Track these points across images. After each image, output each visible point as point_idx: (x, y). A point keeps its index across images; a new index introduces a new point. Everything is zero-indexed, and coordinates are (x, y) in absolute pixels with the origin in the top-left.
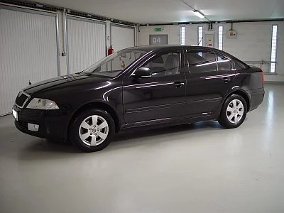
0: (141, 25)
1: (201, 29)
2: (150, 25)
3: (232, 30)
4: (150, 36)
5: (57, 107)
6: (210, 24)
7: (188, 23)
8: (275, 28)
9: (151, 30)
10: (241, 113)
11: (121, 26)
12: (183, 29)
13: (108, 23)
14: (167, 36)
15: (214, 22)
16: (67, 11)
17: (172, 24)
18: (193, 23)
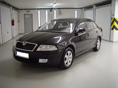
0: (20, 10)
1: (47, 11)
2: (24, 9)
3: (60, 12)
4: (24, 14)
5: (57, 49)
6: (51, 9)
7: (42, 9)
8: (76, 11)
9: (25, 12)
12: (39, 11)
13: (11, 7)
14: (32, 14)
15: (53, 9)
17: (34, 9)
18: (44, 9)
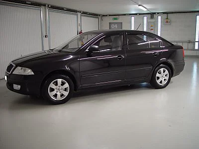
0: (104, 16)
1: (145, 18)
2: (110, 15)
3: (167, 19)
4: (110, 23)
5: (33, 73)
6: (152, 15)
7: (136, 14)
9: (110, 19)
10: (167, 78)
11: (88, 16)
12: (133, 18)
13: (79, 14)
14: (122, 23)
15: (155, 13)
16: (48, 6)
17: (125, 15)
18: (140, 14)
